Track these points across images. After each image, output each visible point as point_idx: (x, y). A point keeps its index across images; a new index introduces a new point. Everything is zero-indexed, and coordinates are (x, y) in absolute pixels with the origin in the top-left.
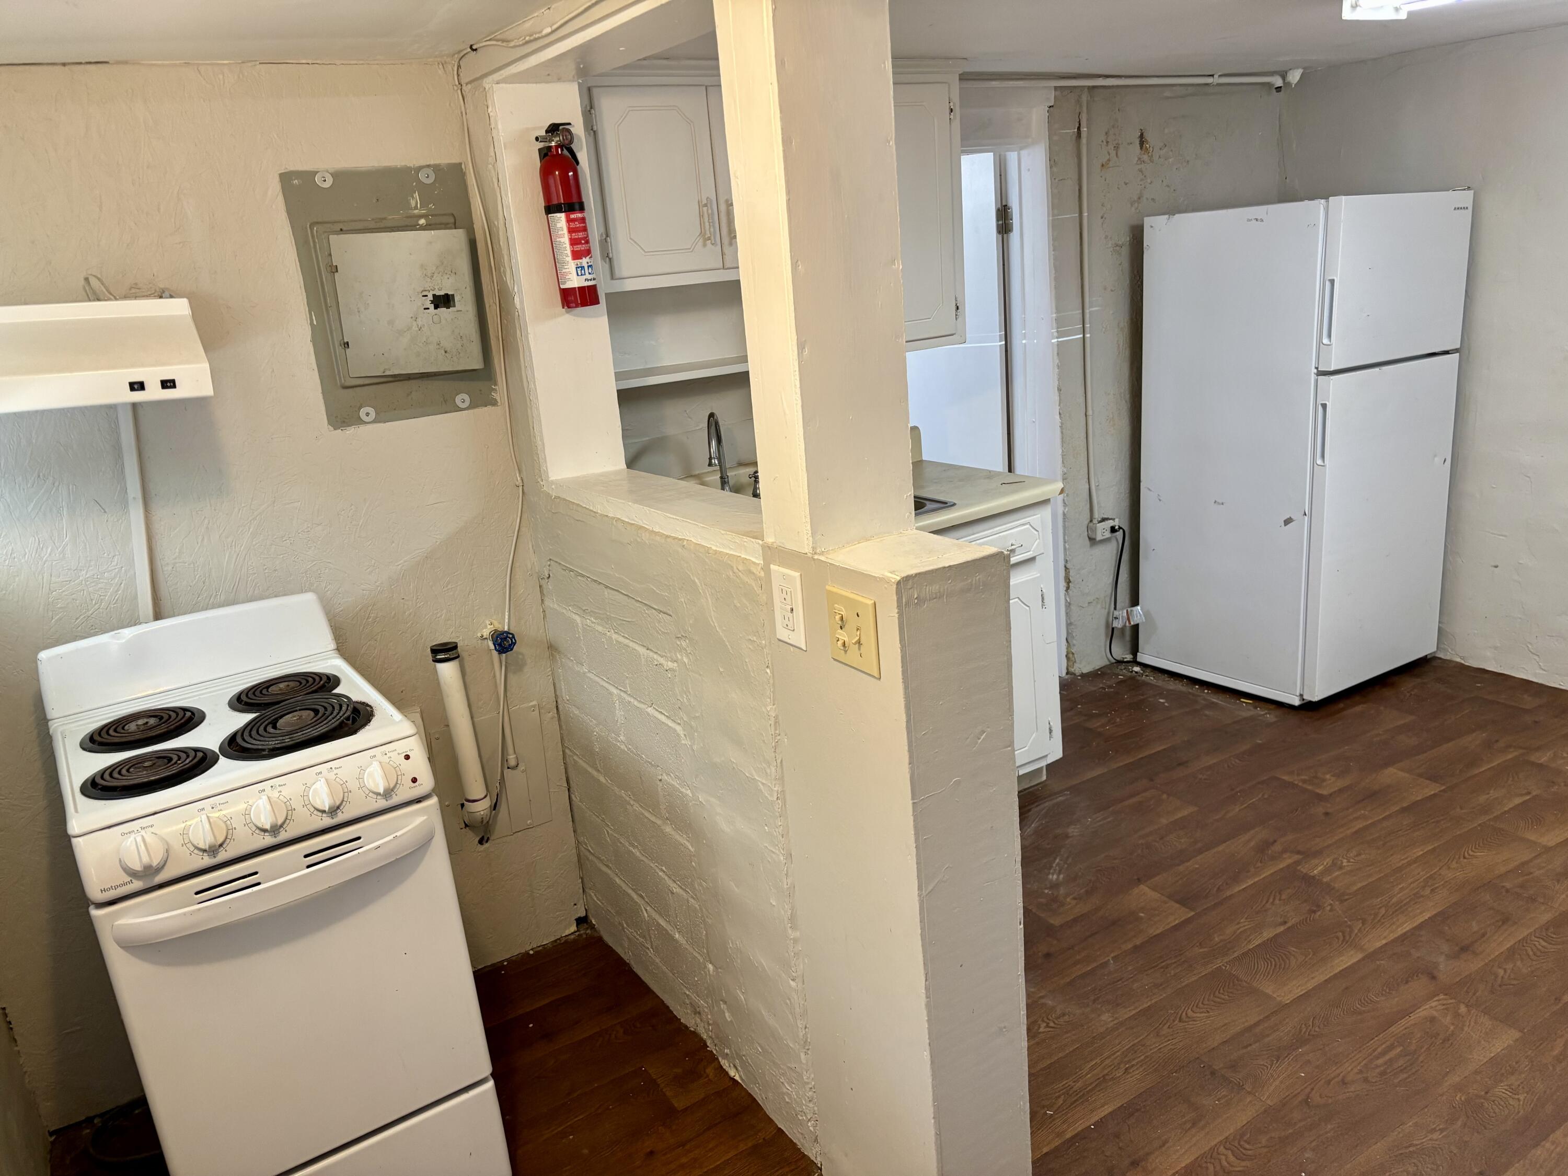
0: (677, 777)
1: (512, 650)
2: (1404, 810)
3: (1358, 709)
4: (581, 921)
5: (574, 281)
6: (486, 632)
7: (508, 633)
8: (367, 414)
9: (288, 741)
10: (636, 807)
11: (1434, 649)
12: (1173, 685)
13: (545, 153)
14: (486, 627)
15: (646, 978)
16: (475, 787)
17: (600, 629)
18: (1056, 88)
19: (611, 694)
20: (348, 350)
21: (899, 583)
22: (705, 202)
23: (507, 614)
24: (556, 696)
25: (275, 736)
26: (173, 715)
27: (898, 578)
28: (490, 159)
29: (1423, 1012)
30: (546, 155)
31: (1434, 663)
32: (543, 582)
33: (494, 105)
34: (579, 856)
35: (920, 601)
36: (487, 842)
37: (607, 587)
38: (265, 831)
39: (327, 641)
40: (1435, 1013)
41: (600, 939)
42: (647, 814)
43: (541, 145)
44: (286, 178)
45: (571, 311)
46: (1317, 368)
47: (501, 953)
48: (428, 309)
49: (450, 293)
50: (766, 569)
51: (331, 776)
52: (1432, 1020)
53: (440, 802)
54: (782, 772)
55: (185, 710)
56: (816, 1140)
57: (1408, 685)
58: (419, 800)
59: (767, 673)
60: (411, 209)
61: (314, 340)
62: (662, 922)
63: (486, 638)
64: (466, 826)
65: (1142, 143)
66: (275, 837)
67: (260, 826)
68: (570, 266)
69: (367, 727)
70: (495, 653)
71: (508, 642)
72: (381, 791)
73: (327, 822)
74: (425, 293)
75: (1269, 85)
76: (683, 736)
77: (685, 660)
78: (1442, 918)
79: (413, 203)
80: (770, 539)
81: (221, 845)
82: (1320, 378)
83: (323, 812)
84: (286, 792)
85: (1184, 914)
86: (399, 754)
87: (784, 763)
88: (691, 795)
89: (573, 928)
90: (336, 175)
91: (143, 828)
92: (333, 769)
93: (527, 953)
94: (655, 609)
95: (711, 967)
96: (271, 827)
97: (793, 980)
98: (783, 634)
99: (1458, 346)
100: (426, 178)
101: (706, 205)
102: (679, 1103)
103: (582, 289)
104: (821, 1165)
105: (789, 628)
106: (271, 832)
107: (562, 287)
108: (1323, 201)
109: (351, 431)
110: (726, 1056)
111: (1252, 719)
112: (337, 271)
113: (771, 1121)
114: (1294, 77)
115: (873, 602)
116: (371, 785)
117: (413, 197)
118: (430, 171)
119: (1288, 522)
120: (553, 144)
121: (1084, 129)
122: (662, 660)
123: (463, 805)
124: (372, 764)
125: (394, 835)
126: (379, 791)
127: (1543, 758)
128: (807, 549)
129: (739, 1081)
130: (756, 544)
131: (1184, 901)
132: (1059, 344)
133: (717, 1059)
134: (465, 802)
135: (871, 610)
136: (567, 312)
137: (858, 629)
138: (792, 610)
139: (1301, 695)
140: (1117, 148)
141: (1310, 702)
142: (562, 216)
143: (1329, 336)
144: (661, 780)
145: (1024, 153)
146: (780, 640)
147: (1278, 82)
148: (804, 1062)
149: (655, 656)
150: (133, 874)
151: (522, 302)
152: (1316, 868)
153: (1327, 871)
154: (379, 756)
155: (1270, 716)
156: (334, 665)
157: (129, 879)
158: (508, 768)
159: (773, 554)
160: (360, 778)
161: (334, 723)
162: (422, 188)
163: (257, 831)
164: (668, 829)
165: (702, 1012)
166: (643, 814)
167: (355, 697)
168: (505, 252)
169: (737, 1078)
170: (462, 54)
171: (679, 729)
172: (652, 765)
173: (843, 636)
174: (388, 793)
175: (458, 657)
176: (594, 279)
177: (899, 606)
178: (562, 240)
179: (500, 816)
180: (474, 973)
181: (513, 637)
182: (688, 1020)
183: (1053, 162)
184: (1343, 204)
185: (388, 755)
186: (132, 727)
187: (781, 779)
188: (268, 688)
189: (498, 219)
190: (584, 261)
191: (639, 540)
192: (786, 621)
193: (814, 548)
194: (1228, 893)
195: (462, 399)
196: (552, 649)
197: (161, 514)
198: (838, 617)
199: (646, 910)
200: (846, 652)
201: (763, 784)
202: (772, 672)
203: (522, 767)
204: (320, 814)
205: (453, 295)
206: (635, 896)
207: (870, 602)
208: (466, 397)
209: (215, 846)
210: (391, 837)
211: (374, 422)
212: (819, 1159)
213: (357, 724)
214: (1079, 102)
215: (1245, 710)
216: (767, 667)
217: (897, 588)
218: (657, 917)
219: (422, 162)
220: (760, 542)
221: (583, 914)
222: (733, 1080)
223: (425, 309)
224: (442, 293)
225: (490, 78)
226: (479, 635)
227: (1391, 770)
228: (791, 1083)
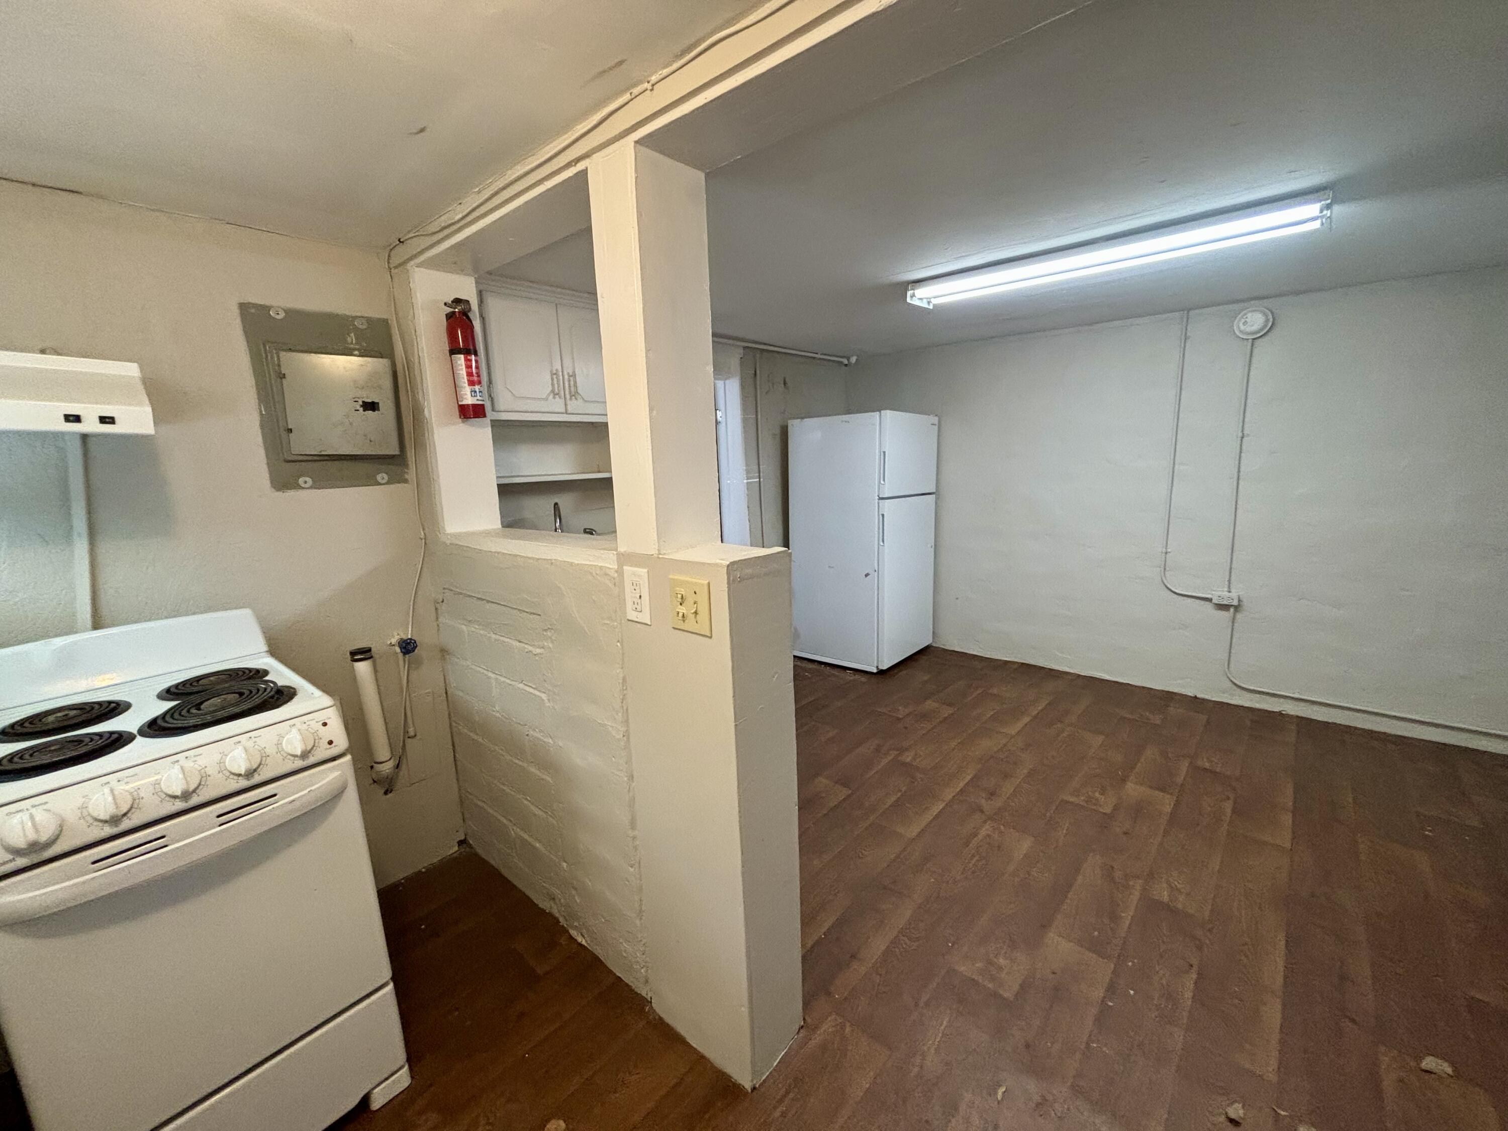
0: (541, 731)
1: (414, 651)
2: (941, 722)
3: (904, 672)
4: (461, 843)
5: (469, 400)
6: (394, 641)
7: (410, 639)
8: (306, 482)
9: (209, 718)
10: (508, 758)
11: (931, 642)
12: (810, 666)
13: (449, 316)
14: (393, 636)
15: (510, 878)
16: (382, 751)
17: (482, 632)
18: (745, 348)
19: (489, 678)
20: (290, 435)
21: (728, 566)
22: (555, 372)
23: (410, 627)
24: (446, 686)
25: (196, 715)
26: (97, 707)
27: (728, 563)
28: (410, 317)
29: (983, 832)
30: (451, 317)
31: (932, 649)
32: (438, 605)
33: (414, 282)
34: (460, 797)
35: (742, 579)
36: (391, 792)
37: (488, 602)
38: (175, 797)
39: (261, 646)
40: (989, 832)
41: (476, 855)
42: (517, 761)
43: (450, 310)
44: (244, 308)
45: (466, 421)
46: (878, 496)
47: (399, 874)
48: (358, 410)
49: (376, 401)
50: (620, 572)
51: (250, 744)
52: (989, 836)
53: (353, 759)
54: (628, 716)
55: (110, 702)
56: (647, 981)
57: (923, 660)
58: (333, 759)
59: (617, 646)
60: (348, 344)
61: (262, 426)
62: (526, 836)
63: (394, 645)
64: (375, 782)
65: (785, 383)
66: (186, 802)
67: (170, 793)
68: (466, 390)
69: (289, 703)
70: (401, 655)
71: (411, 646)
72: (299, 753)
73: (244, 783)
74: (356, 399)
75: (841, 363)
76: (547, 701)
77: (551, 645)
78: (976, 778)
79: (349, 340)
80: (622, 549)
81: (125, 815)
82: (880, 501)
83: (240, 775)
84: (202, 762)
85: (845, 792)
86: (317, 722)
87: (629, 711)
88: (552, 743)
89: (456, 848)
90: (288, 312)
91: (33, 806)
92: (253, 737)
93: (420, 871)
94: (527, 612)
95: (565, 865)
96: (182, 793)
97: (632, 867)
98: (632, 615)
99: (934, 491)
100: (361, 325)
101: (555, 374)
102: (540, 971)
103: (474, 406)
104: (651, 998)
105: (638, 610)
106: (182, 797)
107: (460, 403)
108: (878, 413)
109: (291, 494)
110: (576, 928)
111: (854, 680)
112: (285, 378)
113: (611, 972)
114: (853, 360)
115: (707, 581)
116: (289, 749)
117: (350, 336)
118: (364, 321)
119: (867, 575)
120: (457, 310)
121: (758, 372)
122: (530, 648)
123: (372, 767)
124: (291, 731)
125: (309, 790)
126: (296, 753)
127: (995, 691)
128: (653, 551)
129: (586, 945)
130: (612, 555)
131: (845, 785)
132: (747, 483)
133: (568, 931)
134: (374, 764)
135: (706, 588)
136: (463, 422)
137: (695, 603)
138: (640, 597)
139: (877, 667)
140: (773, 384)
141: (882, 670)
142: (462, 356)
143: (884, 480)
144: (527, 735)
145: (727, 382)
146: (629, 620)
147: (846, 362)
148: (639, 925)
149: (526, 646)
150: (18, 852)
151: (430, 412)
152: (908, 757)
153: (914, 759)
154: (298, 725)
155: (863, 679)
156: (265, 662)
157: (11, 857)
158: (409, 737)
159: (625, 559)
160: (279, 744)
161: (257, 701)
162: (356, 329)
163: (167, 799)
164: (533, 769)
165: (556, 898)
166: (511, 761)
167: (280, 683)
168: (418, 379)
169: (584, 943)
170: (392, 247)
171: (544, 696)
172: (521, 725)
173: (682, 610)
174: (305, 755)
175: (371, 657)
176: (483, 401)
177: (728, 583)
178: (461, 372)
179: (401, 774)
180: (378, 892)
181: (415, 642)
182: (544, 904)
183: (743, 387)
184: (888, 414)
185: (307, 723)
186: (51, 718)
187: (626, 722)
188: (198, 681)
189: (413, 356)
190: (477, 388)
191: (515, 564)
192: (636, 606)
193: (659, 550)
194: (868, 776)
195: (382, 477)
196: (444, 652)
197: (105, 548)
198: (679, 596)
199: (513, 829)
200: (684, 621)
201: (612, 727)
202: (622, 645)
203: (418, 737)
204: (236, 777)
205: (378, 403)
206: (505, 821)
207: (706, 582)
208: (385, 476)
209: (117, 816)
210: (306, 792)
211: (311, 488)
212: (649, 995)
213: (279, 703)
214: (754, 357)
215: (850, 677)
216: (618, 641)
217: (727, 569)
218: (522, 834)
219: (359, 314)
220: (615, 553)
221: (463, 838)
222: (580, 945)
223: (356, 410)
224: (369, 400)
225: (412, 263)
226: (389, 643)
227: (929, 702)
228: (627, 941)
